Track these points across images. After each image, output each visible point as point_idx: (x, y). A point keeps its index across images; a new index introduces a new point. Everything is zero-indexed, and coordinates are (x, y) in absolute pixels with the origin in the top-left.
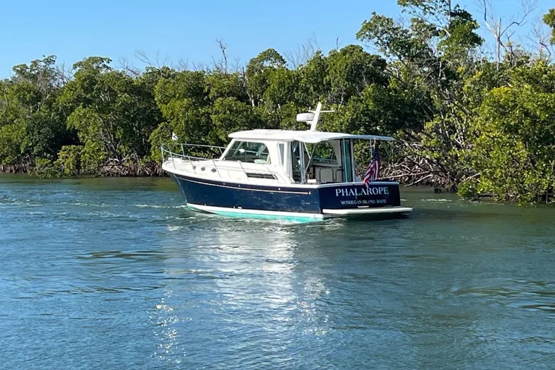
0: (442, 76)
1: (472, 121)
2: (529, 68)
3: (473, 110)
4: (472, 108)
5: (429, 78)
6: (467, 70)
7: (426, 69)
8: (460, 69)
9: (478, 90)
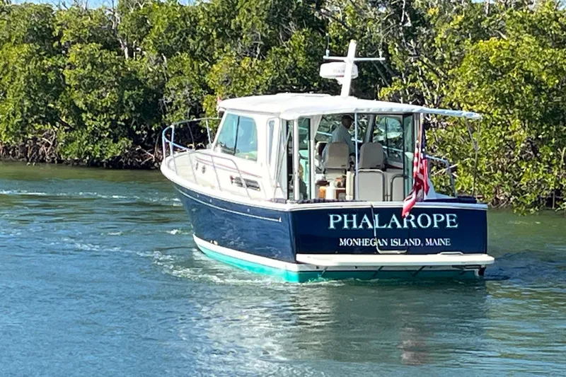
0: (405, 21)
1: (448, 88)
2: (532, 12)
3: (450, 73)
4: (449, 69)
5: (386, 23)
6: (441, 13)
7: (383, 10)
8: (431, 12)
9: (458, 43)
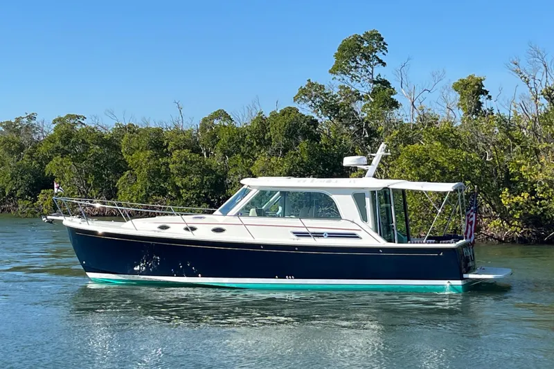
0: (365, 134)
1: (390, 172)
2: (438, 128)
3: (391, 163)
4: (390, 161)
5: (354, 136)
6: (386, 130)
7: (352, 128)
8: (380, 129)
9: (395, 146)
